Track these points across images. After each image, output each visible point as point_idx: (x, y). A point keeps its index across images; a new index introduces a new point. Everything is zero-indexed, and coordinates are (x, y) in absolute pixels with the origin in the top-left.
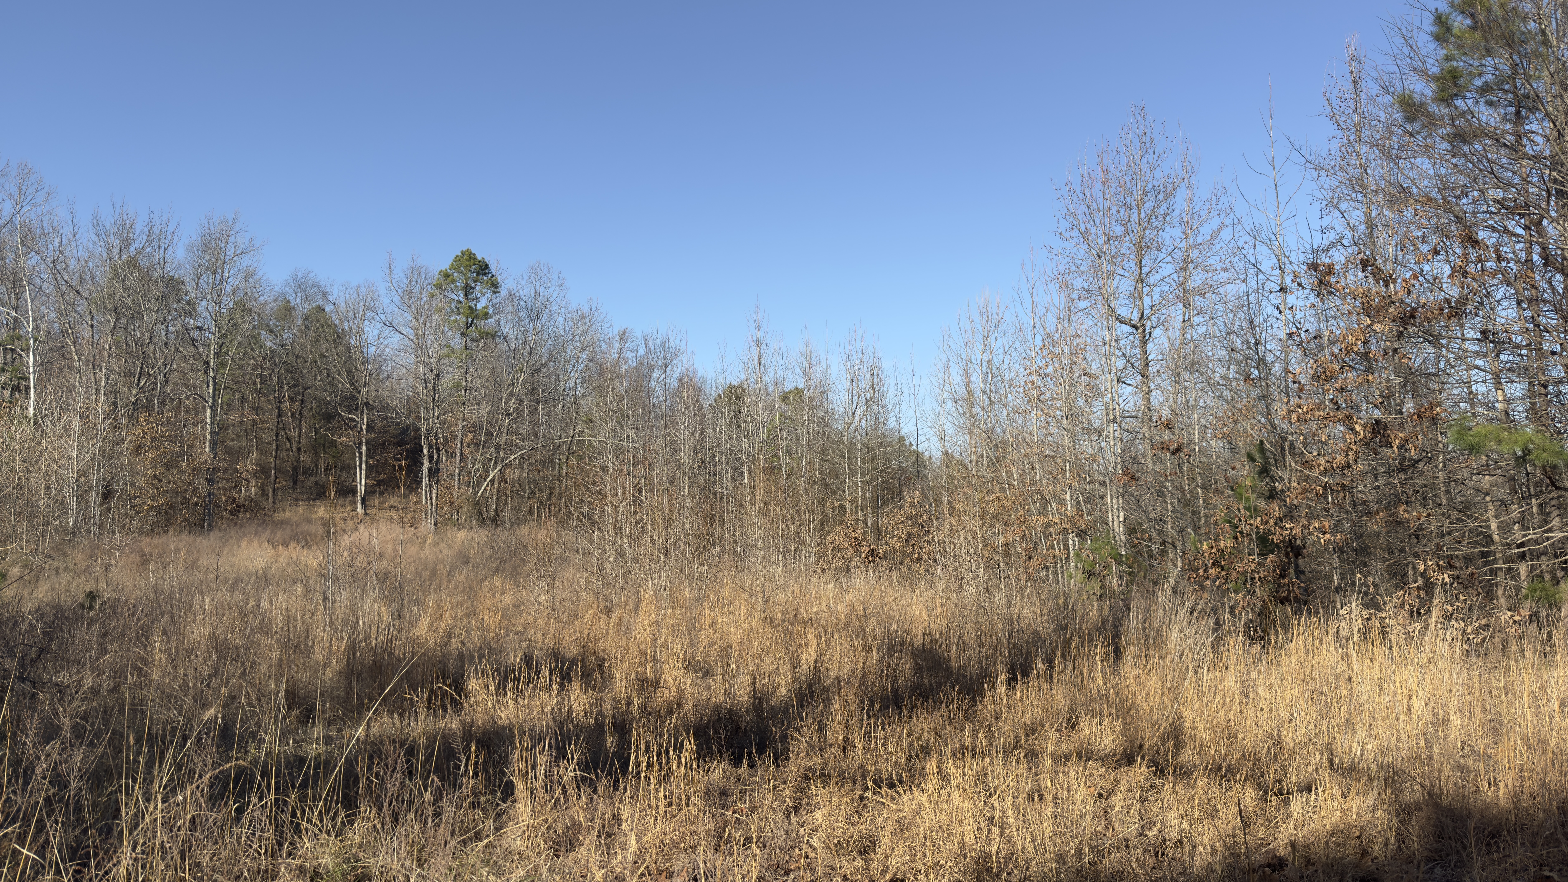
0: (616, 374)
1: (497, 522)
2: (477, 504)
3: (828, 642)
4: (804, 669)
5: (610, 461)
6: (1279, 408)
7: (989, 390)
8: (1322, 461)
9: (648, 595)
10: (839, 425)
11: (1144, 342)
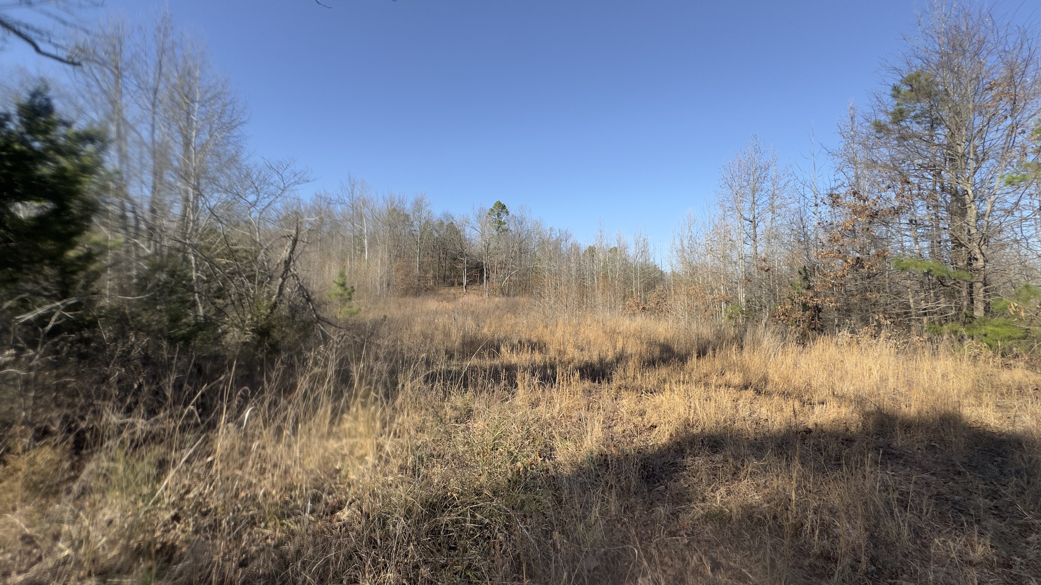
0: (549, 243)
1: (508, 295)
2: (502, 289)
3: (627, 341)
4: (618, 350)
5: (547, 274)
6: (813, 253)
7: (691, 247)
8: (832, 274)
9: (561, 322)
10: (631, 261)
11: (755, 228)
